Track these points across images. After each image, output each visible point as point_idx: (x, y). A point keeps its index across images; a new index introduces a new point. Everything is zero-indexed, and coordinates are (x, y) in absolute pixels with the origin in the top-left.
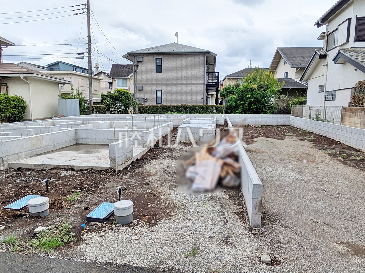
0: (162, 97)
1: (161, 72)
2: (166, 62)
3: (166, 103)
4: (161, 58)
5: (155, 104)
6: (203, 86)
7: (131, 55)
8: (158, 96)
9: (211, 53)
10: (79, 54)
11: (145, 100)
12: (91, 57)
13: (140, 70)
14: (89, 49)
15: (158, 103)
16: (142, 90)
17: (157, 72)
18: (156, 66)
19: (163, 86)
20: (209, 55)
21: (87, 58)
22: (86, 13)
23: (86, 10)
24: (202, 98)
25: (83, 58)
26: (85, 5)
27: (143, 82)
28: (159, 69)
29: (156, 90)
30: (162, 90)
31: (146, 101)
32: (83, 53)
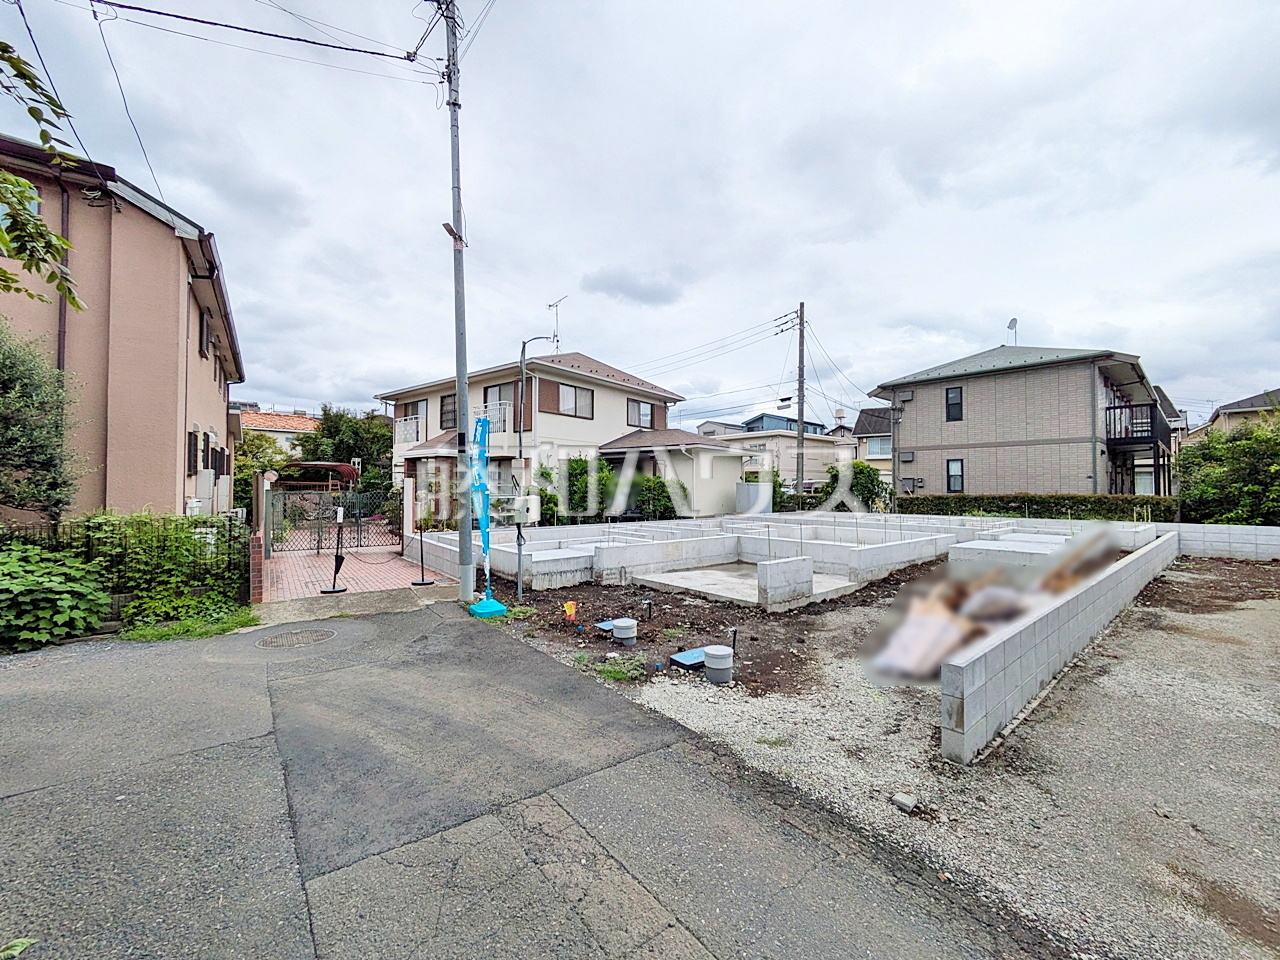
0: (962, 476)
1: (961, 419)
2: (971, 395)
3: (971, 491)
4: (961, 388)
5: (943, 492)
6: (1089, 445)
7: (885, 390)
8: (952, 473)
9: (1116, 355)
10: (782, 400)
11: (918, 483)
12: (802, 404)
13: (905, 419)
14: (801, 389)
15: (952, 489)
16: (911, 461)
17: (949, 419)
18: (948, 406)
19: (965, 451)
20: (1109, 363)
21: (797, 406)
22: (798, 326)
23: (798, 321)
24: (1090, 477)
25: (789, 406)
26: (796, 312)
27: (914, 444)
28: (954, 413)
29: (948, 461)
30: (962, 460)
31: (920, 484)
32: (789, 399)
